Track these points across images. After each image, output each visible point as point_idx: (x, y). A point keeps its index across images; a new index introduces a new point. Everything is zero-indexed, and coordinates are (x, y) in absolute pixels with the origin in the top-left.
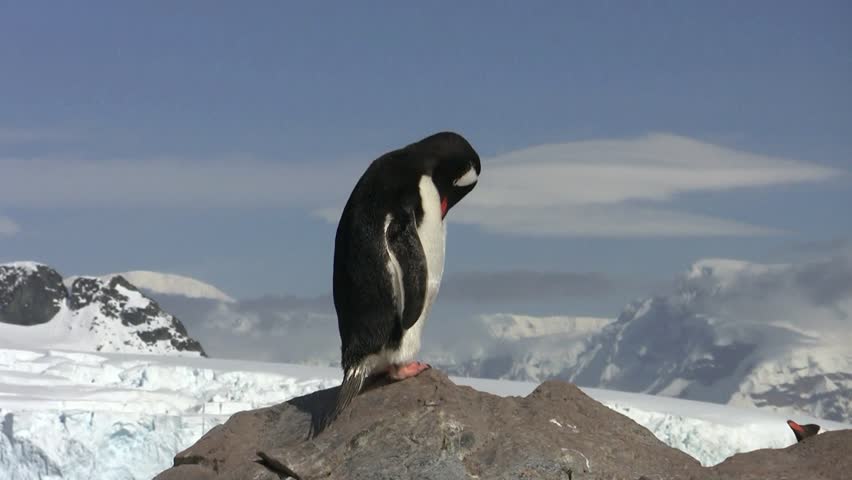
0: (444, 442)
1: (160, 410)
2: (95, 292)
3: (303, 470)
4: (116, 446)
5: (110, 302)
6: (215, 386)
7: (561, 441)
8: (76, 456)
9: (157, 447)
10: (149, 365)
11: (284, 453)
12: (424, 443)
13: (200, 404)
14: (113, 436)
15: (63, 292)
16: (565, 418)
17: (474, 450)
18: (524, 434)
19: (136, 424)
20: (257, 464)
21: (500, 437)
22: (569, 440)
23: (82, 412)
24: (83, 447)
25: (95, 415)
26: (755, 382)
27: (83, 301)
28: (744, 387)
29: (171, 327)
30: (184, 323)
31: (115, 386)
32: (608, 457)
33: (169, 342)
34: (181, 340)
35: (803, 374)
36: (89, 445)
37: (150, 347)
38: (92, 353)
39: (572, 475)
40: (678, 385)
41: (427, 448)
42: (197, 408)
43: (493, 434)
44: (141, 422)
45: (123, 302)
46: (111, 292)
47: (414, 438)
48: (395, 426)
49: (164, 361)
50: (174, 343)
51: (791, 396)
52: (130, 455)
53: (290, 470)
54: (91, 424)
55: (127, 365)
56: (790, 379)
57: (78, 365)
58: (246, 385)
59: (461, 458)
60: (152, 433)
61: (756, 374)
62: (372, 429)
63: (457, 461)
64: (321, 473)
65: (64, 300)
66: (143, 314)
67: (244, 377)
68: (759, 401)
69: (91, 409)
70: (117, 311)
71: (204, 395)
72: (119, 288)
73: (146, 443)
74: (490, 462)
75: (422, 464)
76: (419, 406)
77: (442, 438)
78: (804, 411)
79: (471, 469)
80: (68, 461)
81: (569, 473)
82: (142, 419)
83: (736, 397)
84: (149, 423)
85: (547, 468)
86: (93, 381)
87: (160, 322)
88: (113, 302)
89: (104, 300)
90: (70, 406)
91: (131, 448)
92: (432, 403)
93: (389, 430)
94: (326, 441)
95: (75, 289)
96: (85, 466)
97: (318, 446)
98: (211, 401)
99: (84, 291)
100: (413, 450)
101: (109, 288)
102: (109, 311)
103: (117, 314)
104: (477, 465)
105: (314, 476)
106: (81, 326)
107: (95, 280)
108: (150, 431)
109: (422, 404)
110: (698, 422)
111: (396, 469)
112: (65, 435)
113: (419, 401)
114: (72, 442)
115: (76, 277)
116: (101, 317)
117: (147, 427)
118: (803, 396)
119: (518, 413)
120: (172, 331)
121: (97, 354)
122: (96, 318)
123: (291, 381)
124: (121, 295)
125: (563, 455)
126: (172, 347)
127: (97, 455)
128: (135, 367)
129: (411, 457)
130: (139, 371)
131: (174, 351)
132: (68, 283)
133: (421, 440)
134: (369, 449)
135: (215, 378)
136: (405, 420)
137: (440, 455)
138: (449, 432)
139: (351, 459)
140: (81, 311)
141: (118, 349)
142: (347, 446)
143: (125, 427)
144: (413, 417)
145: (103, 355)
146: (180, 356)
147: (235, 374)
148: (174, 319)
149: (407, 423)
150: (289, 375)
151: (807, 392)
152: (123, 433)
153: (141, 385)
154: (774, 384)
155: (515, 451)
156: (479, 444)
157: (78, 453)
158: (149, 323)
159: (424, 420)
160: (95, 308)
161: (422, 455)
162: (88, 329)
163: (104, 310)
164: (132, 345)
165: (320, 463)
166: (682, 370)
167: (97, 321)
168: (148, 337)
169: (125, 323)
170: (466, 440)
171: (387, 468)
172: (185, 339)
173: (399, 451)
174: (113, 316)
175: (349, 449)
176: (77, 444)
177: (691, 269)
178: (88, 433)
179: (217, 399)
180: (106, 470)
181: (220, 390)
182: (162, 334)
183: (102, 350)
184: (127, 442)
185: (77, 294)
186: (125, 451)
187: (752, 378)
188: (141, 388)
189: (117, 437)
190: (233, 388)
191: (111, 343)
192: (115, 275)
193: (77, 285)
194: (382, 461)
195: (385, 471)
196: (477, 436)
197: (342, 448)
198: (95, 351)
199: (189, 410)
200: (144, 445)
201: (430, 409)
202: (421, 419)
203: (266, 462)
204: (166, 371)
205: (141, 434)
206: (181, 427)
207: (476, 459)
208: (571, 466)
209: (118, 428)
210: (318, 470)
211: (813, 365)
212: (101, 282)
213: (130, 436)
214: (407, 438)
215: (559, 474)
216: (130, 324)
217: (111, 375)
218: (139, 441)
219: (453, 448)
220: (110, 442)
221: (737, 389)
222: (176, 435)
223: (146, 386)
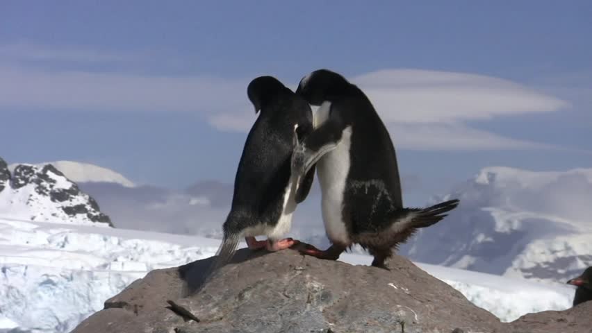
0: (309, 297)
1: (78, 266)
2: (31, 176)
3: (202, 315)
4: (44, 292)
5: (42, 184)
6: (120, 249)
7: (397, 299)
8: (12, 298)
9: (74, 293)
10: (70, 232)
11: (188, 302)
12: (294, 297)
13: (107, 262)
14: (41, 284)
15: (7, 175)
16: (399, 283)
17: (331, 304)
18: (369, 294)
19: (59, 276)
20: (167, 309)
21: (351, 295)
22: (403, 299)
23: (18, 265)
24: (18, 291)
25: (28, 269)
26: (525, 260)
27: (22, 182)
28: (516, 263)
29: (88, 204)
30: (97, 201)
31: (43, 247)
32: (431, 313)
33: (85, 215)
34: (94, 214)
35: (560, 255)
36: (24, 290)
37: (71, 219)
38: (28, 222)
39: (405, 325)
40: (466, 260)
41: (296, 301)
42: (105, 266)
43: (346, 293)
44: (63, 274)
45: (52, 184)
46: (43, 176)
47: (286, 294)
48: (272, 285)
49: (81, 230)
50: (89, 216)
51: (551, 271)
52: (53, 299)
53: (192, 315)
54: (25, 274)
55: (53, 231)
56: (551, 258)
57: (17, 230)
58: (143, 250)
59: (321, 310)
60: (71, 283)
61: (525, 254)
62: (255, 286)
63: (319, 312)
64: (215, 317)
65: (8, 181)
66: (67, 193)
67: (142, 243)
68: (526, 274)
69: (25, 263)
70: (47, 191)
71: (111, 256)
72: (49, 173)
73: (66, 290)
74: (342, 313)
75: (292, 313)
76: (290, 270)
77: (308, 294)
78: (561, 283)
79: (328, 318)
80: (7, 301)
81: (402, 324)
82: (64, 272)
83: (510, 270)
84: (68, 276)
85: (386, 319)
86: (27, 242)
87: (79, 200)
88: (44, 183)
89: (38, 182)
90: (10, 260)
91: (54, 294)
92: (301, 268)
93: (267, 287)
94: (220, 294)
95: (16, 173)
96: (20, 306)
97: (214, 297)
98: (116, 260)
99: (23, 175)
100: (286, 302)
101: (42, 173)
102: (41, 191)
103: (47, 193)
104: (333, 315)
105: (210, 319)
106: (20, 201)
107: (31, 167)
108: (69, 281)
109: (293, 268)
110: (480, 289)
111: (273, 316)
112: (5, 283)
113: (290, 266)
114: (10, 288)
115: (17, 164)
116: (36, 195)
117: (67, 278)
118: (561, 271)
119: (364, 277)
120: (88, 207)
121: (32, 223)
122: (31, 195)
123: (176, 248)
124: (51, 179)
125: (398, 310)
126: (87, 219)
127: (29, 298)
128: (59, 234)
129: (284, 308)
130: (62, 236)
131: (89, 223)
132: (11, 168)
133: (291, 295)
134: (252, 301)
135: (119, 244)
136: (279, 280)
137: (306, 307)
138: (312, 290)
139: (238, 308)
140: (21, 190)
141: (47, 219)
142: (236, 298)
143: (51, 278)
144: (286, 278)
145: (35, 223)
146: (94, 226)
147: (135, 241)
148: (90, 198)
149: (281, 283)
150: (173, 243)
151: (562, 268)
152: (48, 282)
153: (63, 246)
154: (539, 262)
155: (362, 306)
156: (335, 300)
157: (14, 296)
158: (71, 201)
159: (294, 281)
160: (31, 188)
161: (292, 307)
162: (25, 204)
163: (38, 190)
164: (58, 217)
165: (214, 310)
166: (470, 249)
167: (32, 198)
168: (70, 211)
169: (53, 200)
170: (325, 297)
171: (265, 315)
172: (98, 213)
173: (274, 303)
174: (44, 194)
175: (237, 300)
176: (14, 289)
177: (479, 173)
178: (22, 281)
179: (121, 259)
180: (35, 309)
181: (123, 253)
182: (80, 209)
183: (35, 220)
184: (51, 289)
185: (17, 177)
186: (50, 296)
187: (521, 256)
188: (62, 249)
189: (44, 285)
190: (133, 251)
191: (42, 214)
192: (47, 164)
193: (18, 170)
194: (262, 310)
195: (264, 318)
196: (333, 293)
197: (232, 300)
198: (30, 220)
199: (98, 267)
200: (64, 292)
201: (299, 272)
202: (292, 280)
203: (175, 309)
204: (83, 237)
205: (62, 283)
206: (92, 278)
207: (332, 311)
208: (404, 318)
209: (45, 278)
210: (213, 315)
211: (568, 248)
212: (36, 168)
213: (54, 284)
214: (281, 294)
215: (395, 324)
216: (57, 201)
217: (41, 238)
218: (60, 289)
219: (315, 303)
220: (40, 288)
221: (510, 265)
222: (89, 285)
223: (67, 247)
